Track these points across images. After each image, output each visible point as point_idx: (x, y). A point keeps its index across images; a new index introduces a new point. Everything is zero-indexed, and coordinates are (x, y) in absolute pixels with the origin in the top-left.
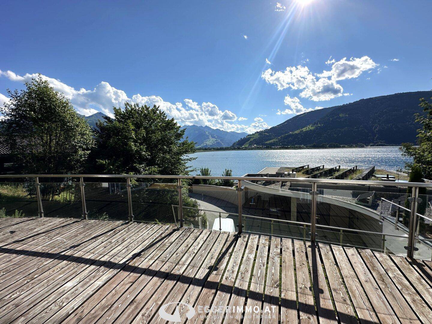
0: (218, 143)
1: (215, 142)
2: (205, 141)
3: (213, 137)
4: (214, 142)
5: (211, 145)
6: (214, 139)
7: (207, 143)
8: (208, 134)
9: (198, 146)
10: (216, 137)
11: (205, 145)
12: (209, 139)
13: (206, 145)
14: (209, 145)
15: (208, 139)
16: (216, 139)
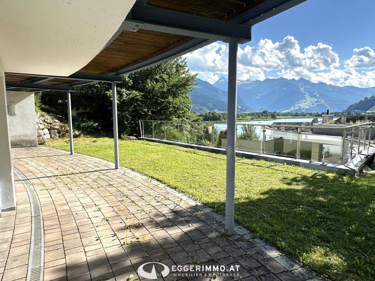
0: (321, 106)
1: (316, 104)
2: (297, 102)
3: (312, 96)
4: (313, 104)
5: (307, 110)
6: (314, 98)
7: (301, 105)
8: (304, 92)
9: (286, 109)
10: (318, 96)
11: (297, 108)
12: (305, 99)
13: (300, 109)
14: (304, 109)
15: (303, 99)
16: (316, 100)
